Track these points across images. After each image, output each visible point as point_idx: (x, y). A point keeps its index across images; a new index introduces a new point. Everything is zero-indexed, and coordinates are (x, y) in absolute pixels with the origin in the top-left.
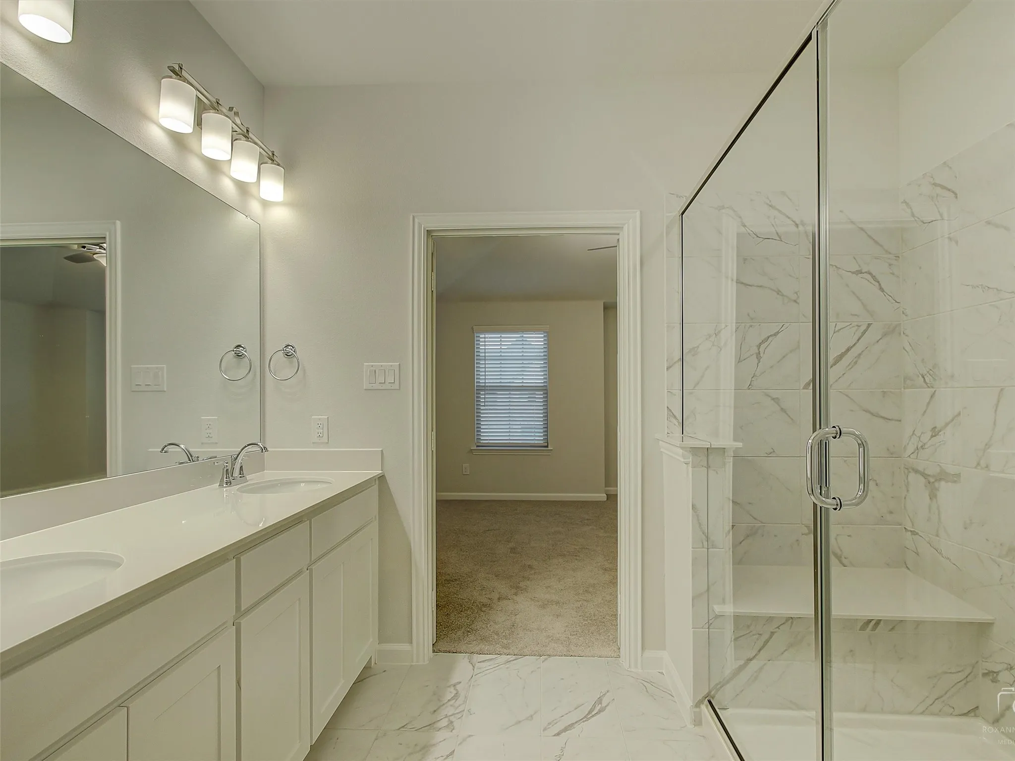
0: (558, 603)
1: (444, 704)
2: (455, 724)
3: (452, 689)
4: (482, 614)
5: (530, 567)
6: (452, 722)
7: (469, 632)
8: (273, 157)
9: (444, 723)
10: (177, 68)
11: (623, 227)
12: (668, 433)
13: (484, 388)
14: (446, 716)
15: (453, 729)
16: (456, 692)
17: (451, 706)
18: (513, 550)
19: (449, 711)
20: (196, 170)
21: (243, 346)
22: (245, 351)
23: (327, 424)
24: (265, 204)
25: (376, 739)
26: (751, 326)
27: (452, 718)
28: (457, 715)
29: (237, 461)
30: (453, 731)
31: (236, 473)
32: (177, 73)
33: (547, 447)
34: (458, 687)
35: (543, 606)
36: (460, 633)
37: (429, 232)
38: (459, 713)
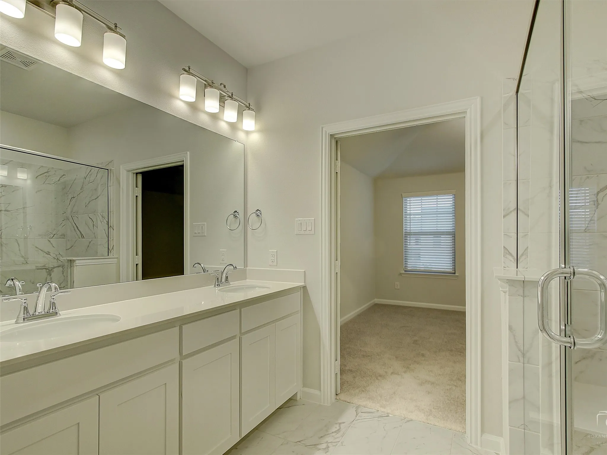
0: (433, 383)
1: (328, 434)
2: (330, 449)
3: (337, 426)
4: (377, 381)
5: (423, 355)
6: (328, 447)
7: (363, 391)
8: (249, 106)
9: (324, 446)
10: (187, 69)
11: (466, 111)
12: (504, 267)
13: (410, 234)
14: (327, 442)
15: (328, 452)
16: (339, 428)
17: (333, 436)
18: (415, 342)
19: (329, 439)
20: (203, 120)
21: (237, 211)
22: (238, 215)
23: (276, 254)
24: (247, 133)
25: (282, 445)
26: (588, 177)
27: (330, 445)
28: (333, 444)
29: (224, 273)
30: (327, 453)
31: (223, 280)
32: (187, 71)
33: (455, 273)
34: (342, 425)
35: (422, 384)
36: (357, 391)
37: (332, 136)
38: (335, 442)
